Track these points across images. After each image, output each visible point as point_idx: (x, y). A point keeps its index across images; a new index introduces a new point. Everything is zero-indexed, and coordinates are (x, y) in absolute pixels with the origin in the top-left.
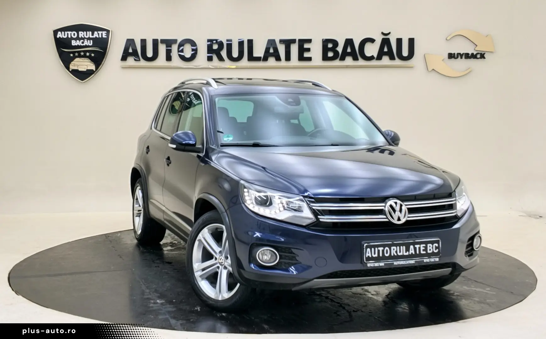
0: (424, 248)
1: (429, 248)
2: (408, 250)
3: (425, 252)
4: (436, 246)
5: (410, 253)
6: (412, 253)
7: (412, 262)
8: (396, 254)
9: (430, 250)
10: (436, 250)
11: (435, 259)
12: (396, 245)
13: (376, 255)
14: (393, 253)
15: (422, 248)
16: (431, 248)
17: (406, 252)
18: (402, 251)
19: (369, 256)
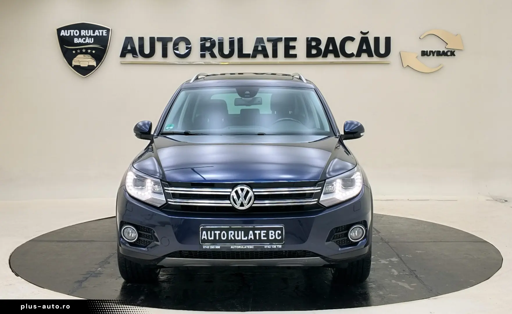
0: (265, 234)
1: (270, 235)
2: (246, 235)
3: (266, 238)
4: (278, 233)
5: (249, 239)
6: (251, 238)
7: (251, 247)
8: (233, 238)
9: (272, 236)
10: (278, 237)
11: (278, 246)
12: (234, 230)
13: (212, 238)
14: (231, 237)
15: (262, 235)
16: (273, 235)
17: (244, 237)
18: (241, 236)
19: (204, 239)
